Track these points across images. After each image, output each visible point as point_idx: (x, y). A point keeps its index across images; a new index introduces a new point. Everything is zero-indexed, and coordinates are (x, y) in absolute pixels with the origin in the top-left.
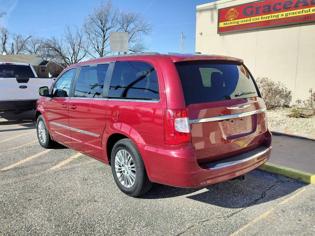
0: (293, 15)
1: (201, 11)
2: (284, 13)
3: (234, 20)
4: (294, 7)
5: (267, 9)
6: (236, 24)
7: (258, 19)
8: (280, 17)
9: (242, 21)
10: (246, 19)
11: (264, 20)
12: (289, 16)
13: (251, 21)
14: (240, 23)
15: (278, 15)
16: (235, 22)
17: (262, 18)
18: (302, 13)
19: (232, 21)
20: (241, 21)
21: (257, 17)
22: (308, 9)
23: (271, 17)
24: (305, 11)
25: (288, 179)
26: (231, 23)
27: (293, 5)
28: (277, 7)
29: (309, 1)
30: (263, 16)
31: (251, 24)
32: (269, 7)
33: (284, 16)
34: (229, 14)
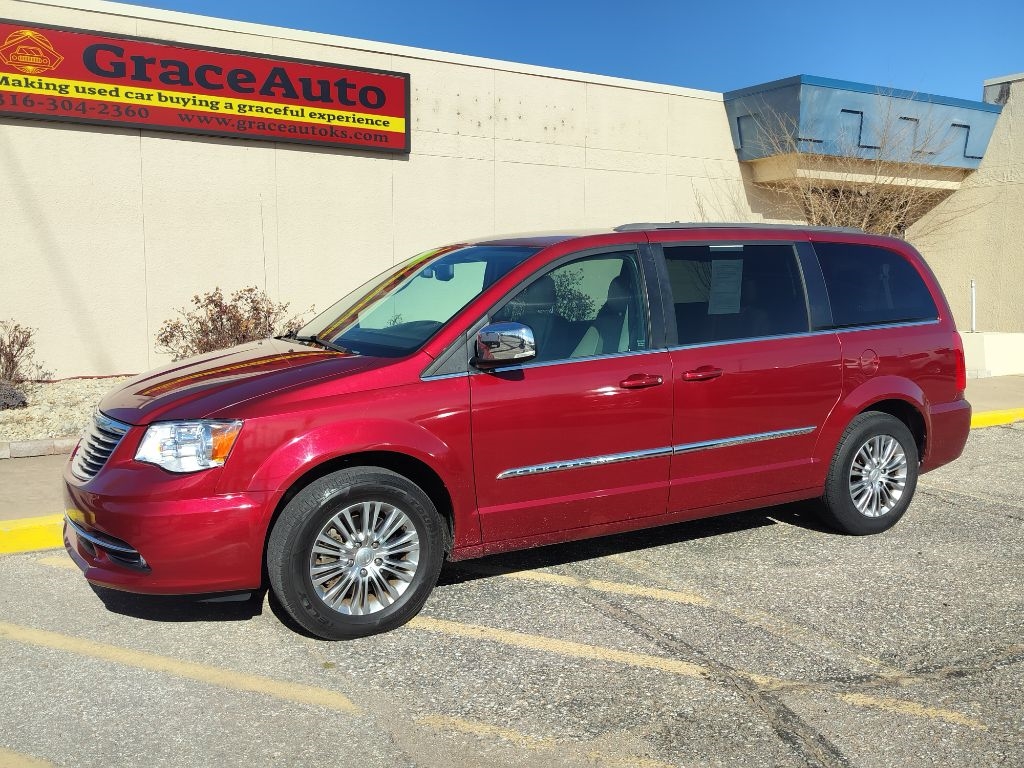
0: (260, 115)
2: (236, 102)
3: (37, 75)
4: (261, 93)
5: (176, 73)
6: (53, 93)
7: (146, 97)
8: (222, 110)
9: (81, 90)
10: (98, 86)
11: (168, 104)
12: (249, 114)
13: (117, 95)
14: (72, 94)
15: (217, 103)
16: (47, 84)
17: (163, 99)
18: (285, 114)
19: (31, 79)
20: (76, 89)
21: (145, 91)
22: (298, 108)
23: (191, 102)
24: (292, 111)
26: (30, 84)
27: (258, 86)
28: (211, 76)
29: (299, 89)
30: (165, 93)
31: (118, 106)
32: (184, 67)
33: (236, 108)
34: (13, 49)
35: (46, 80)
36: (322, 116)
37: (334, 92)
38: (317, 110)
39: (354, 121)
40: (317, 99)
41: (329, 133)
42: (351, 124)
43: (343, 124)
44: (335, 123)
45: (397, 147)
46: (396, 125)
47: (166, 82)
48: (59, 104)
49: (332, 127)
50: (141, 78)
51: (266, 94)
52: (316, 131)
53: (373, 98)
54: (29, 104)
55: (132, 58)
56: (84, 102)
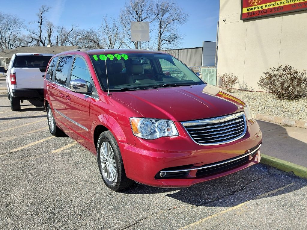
3: (257, 5)
6: (260, 9)
7: (283, 3)
9: (266, 6)
10: (270, 4)
11: (290, 3)
13: (275, 5)
14: (264, 8)
16: (259, 7)
17: (288, 2)
19: (256, 7)
21: (283, 1)
23: (296, 0)
25: (279, 172)
26: (255, 9)
31: (275, 8)
48: (261, 12)
54: (254, 14)
56: (267, 10)
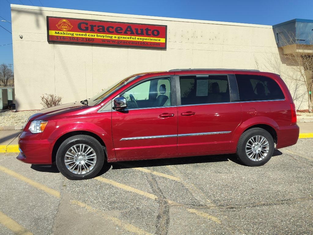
0: (124, 39)
1: (19, 11)
2: (117, 36)
3: (66, 31)
4: (124, 33)
5: (101, 29)
6: (70, 36)
7: (93, 36)
8: (113, 38)
10: (81, 33)
11: (99, 38)
12: (121, 39)
13: (86, 36)
14: (75, 36)
15: (112, 36)
17: (98, 36)
18: (131, 39)
20: (76, 34)
21: (93, 34)
22: (134, 37)
23: (105, 37)
26: (64, 34)
27: (123, 31)
28: (111, 29)
29: (134, 31)
30: (98, 34)
31: (86, 38)
32: (103, 27)
33: (117, 38)
34: (61, 25)
35: (68, 32)
36: (141, 39)
37: (145, 32)
38: (140, 37)
39: (150, 40)
40: (140, 34)
41: (143, 44)
42: (149, 41)
43: (147, 41)
44: (145, 41)
45: (162, 47)
46: (163, 40)
47: (99, 31)
48: (71, 39)
49: (144, 42)
50: (92, 31)
51: (126, 33)
52: (139, 43)
53: (156, 33)
54: (64, 39)
55: (90, 25)
56: (78, 38)
